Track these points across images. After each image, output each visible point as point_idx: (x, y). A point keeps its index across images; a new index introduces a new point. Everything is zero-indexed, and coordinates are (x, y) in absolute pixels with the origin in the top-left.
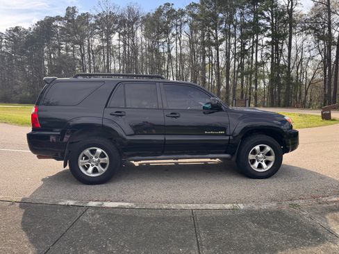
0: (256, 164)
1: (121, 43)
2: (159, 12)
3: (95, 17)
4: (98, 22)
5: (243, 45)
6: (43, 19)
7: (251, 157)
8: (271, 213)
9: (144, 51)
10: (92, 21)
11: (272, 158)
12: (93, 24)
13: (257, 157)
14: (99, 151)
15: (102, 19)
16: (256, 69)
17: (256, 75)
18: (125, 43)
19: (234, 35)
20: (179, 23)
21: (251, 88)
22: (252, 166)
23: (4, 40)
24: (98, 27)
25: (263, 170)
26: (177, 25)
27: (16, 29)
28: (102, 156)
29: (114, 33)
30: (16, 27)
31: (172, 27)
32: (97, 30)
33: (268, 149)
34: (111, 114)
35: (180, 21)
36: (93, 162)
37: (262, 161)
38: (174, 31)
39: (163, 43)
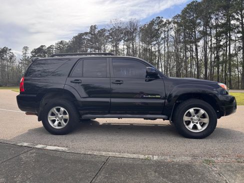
0: (191, 125)
1: (125, 47)
2: (152, 23)
3: (109, 31)
4: (111, 34)
5: (218, 41)
6: (77, 35)
7: (186, 118)
8: (180, 165)
9: (141, 51)
10: (107, 34)
11: (206, 120)
12: (107, 36)
13: (192, 119)
14: (62, 109)
15: (113, 32)
16: (230, 59)
17: (230, 64)
18: (128, 46)
19: (210, 35)
20: (167, 30)
21: (226, 75)
22: (187, 127)
23: (54, 50)
24: (111, 37)
25: (198, 131)
26: (165, 31)
27: (61, 43)
28: (65, 113)
29: (121, 41)
30: (61, 41)
31: (162, 33)
32: (110, 40)
33: (202, 111)
34: (71, 82)
35: (167, 28)
36: (59, 118)
37: (197, 123)
38: (162, 36)
39: (155, 45)
